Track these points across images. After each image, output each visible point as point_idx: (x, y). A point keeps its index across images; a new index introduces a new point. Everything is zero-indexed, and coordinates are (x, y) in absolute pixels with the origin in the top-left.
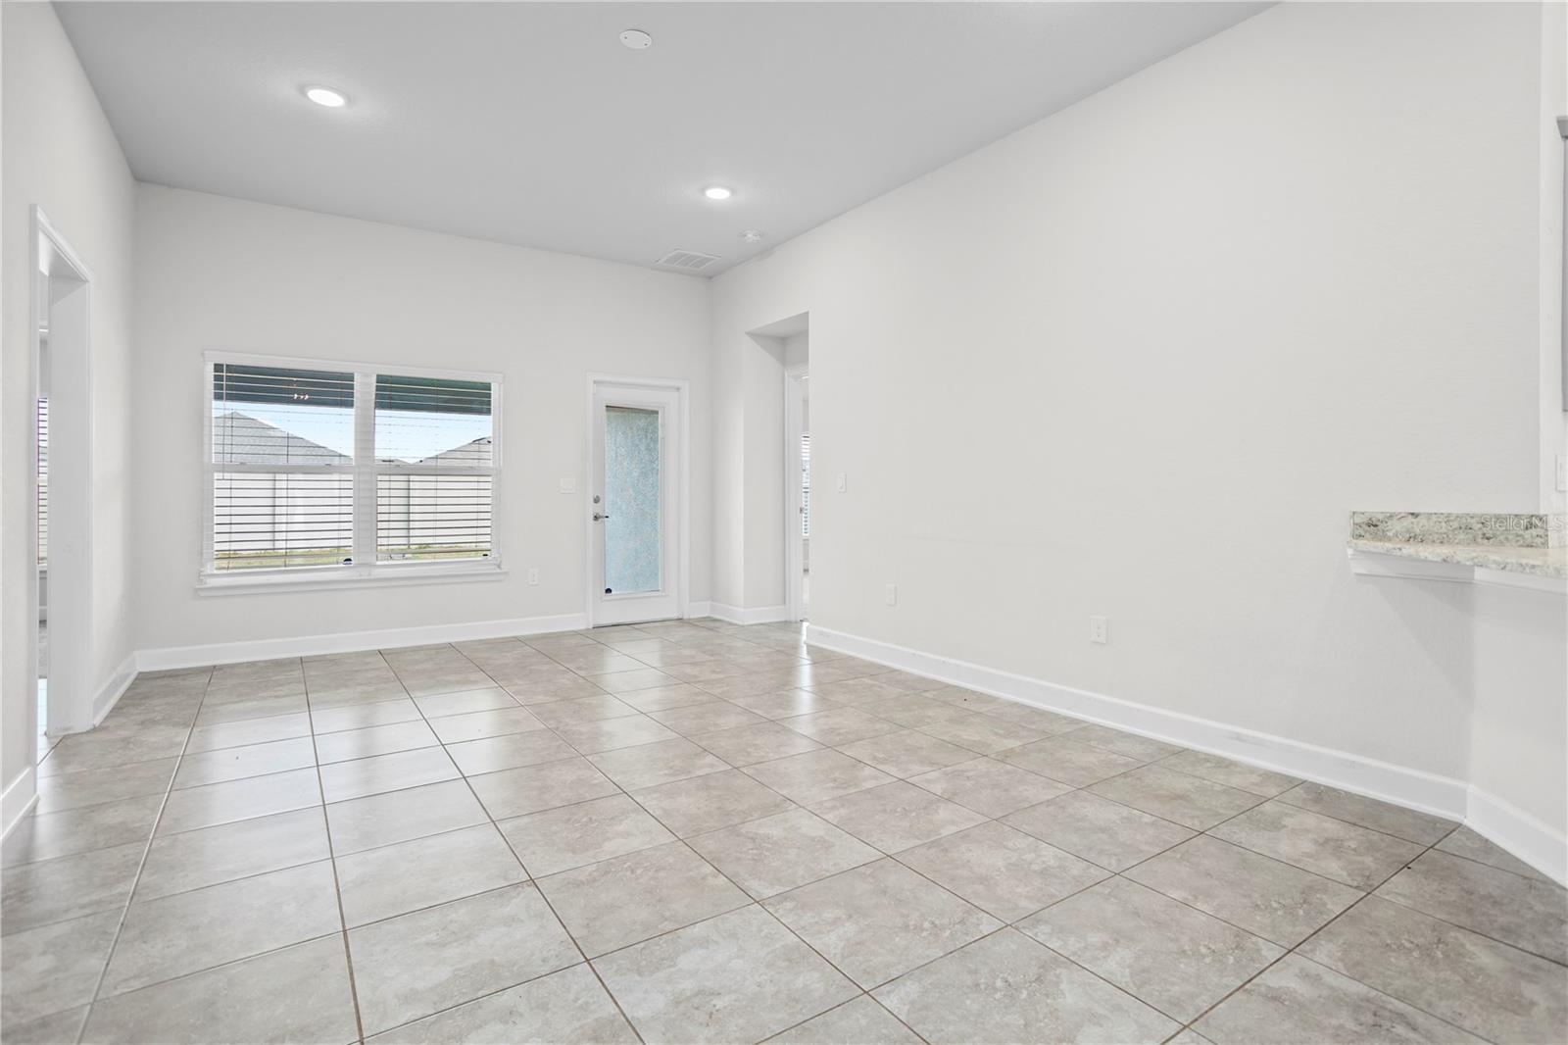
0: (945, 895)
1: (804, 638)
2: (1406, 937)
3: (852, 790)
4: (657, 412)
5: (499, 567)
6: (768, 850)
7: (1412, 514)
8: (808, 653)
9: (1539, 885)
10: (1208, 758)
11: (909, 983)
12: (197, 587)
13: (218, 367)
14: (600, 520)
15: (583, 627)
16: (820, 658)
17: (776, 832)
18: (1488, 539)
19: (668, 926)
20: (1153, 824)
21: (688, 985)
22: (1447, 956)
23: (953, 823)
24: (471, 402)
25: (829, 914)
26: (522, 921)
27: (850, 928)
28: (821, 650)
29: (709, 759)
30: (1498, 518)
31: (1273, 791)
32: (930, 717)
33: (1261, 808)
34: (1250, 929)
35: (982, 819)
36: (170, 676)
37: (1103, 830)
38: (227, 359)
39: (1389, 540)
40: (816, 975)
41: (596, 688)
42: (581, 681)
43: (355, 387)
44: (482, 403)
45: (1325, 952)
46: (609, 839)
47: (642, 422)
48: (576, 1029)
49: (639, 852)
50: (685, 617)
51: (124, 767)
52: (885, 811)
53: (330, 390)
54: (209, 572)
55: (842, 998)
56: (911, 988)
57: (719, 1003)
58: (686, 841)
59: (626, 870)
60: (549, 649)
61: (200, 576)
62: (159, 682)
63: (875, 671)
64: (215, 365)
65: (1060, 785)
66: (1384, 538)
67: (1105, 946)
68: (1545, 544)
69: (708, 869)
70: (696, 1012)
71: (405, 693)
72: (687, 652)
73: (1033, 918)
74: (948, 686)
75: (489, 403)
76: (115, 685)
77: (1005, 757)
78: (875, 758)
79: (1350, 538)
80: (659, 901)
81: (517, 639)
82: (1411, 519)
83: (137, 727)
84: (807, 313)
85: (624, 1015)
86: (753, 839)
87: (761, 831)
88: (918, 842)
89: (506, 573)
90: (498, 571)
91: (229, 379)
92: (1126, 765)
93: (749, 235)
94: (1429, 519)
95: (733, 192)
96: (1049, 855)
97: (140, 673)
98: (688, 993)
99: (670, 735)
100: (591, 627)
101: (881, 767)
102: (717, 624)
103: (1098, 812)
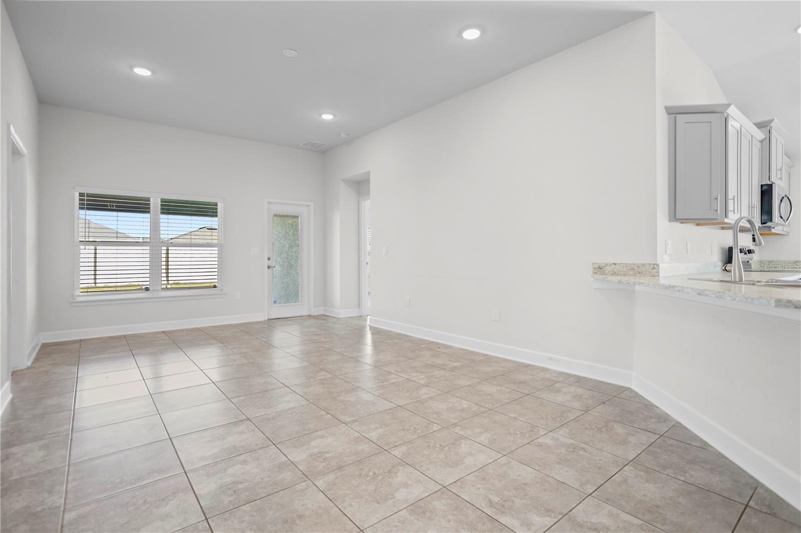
0: (420, 419)
1: (368, 323)
2: (595, 425)
3: (386, 383)
4: (298, 217)
5: (222, 291)
6: (349, 405)
7: (614, 264)
8: (370, 329)
9: (649, 407)
10: (538, 368)
11: (402, 447)
12: (71, 301)
13: (81, 195)
14: (271, 269)
15: (263, 319)
16: (376, 332)
17: (352, 399)
18: (640, 273)
19: (307, 432)
20: (509, 392)
21: (316, 451)
22: (606, 430)
23: (428, 394)
24: (207, 212)
25: (373, 426)
26: (246, 433)
27: (381, 431)
28: (376, 328)
29: (324, 373)
30: (643, 265)
31: (561, 379)
32: (422, 355)
33: (555, 385)
34: (538, 425)
35: (439, 392)
36: (59, 345)
37: (488, 395)
38: (86, 190)
39: (606, 274)
40: (367, 446)
41: (269, 345)
42: (263, 342)
43: (151, 205)
44: (213, 212)
45: (563, 431)
46: (280, 403)
47: (290, 221)
48: (271, 466)
49: (293, 408)
50: (312, 315)
51: (50, 383)
52: (399, 390)
53: (138, 206)
54: (77, 294)
55: (376, 452)
56: (404, 448)
57: (328, 455)
58: (314, 403)
59: (289, 414)
60: (247, 329)
61: (73, 296)
62: (55, 347)
63: (399, 336)
64: (80, 193)
65: (474, 379)
66: (604, 274)
67: (481, 433)
68: (659, 275)
69: (323, 412)
70: (319, 459)
71: (179, 349)
72: (313, 330)
73: (455, 425)
74: (432, 342)
75: (217, 212)
76: (34, 348)
77: (453, 369)
78: (397, 371)
79: (592, 274)
80: (303, 424)
81: (230, 325)
82: (614, 266)
83: (50, 366)
84: (369, 171)
85: (290, 460)
86: (342, 402)
87: (346, 399)
88: (411, 401)
89: (225, 294)
90: (221, 293)
91: (88, 200)
92: (504, 371)
93: (342, 135)
94: (620, 266)
95: (334, 116)
96: (465, 404)
97: (43, 344)
98: (315, 453)
99: (305, 364)
100: (266, 319)
101: (399, 374)
102: (328, 318)
103: (488, 388)
